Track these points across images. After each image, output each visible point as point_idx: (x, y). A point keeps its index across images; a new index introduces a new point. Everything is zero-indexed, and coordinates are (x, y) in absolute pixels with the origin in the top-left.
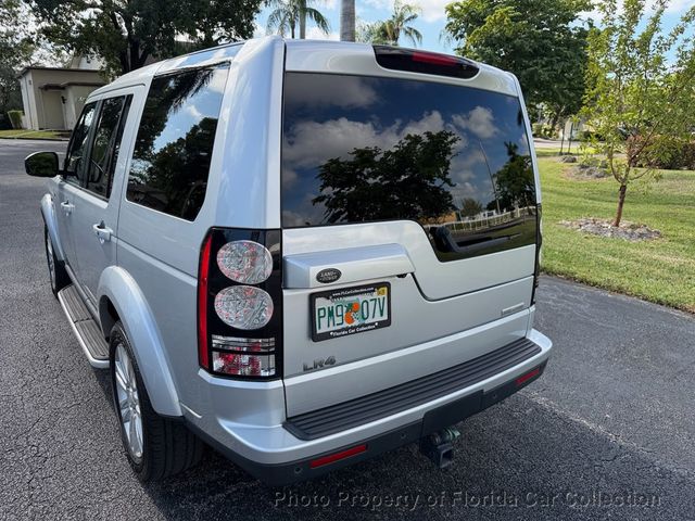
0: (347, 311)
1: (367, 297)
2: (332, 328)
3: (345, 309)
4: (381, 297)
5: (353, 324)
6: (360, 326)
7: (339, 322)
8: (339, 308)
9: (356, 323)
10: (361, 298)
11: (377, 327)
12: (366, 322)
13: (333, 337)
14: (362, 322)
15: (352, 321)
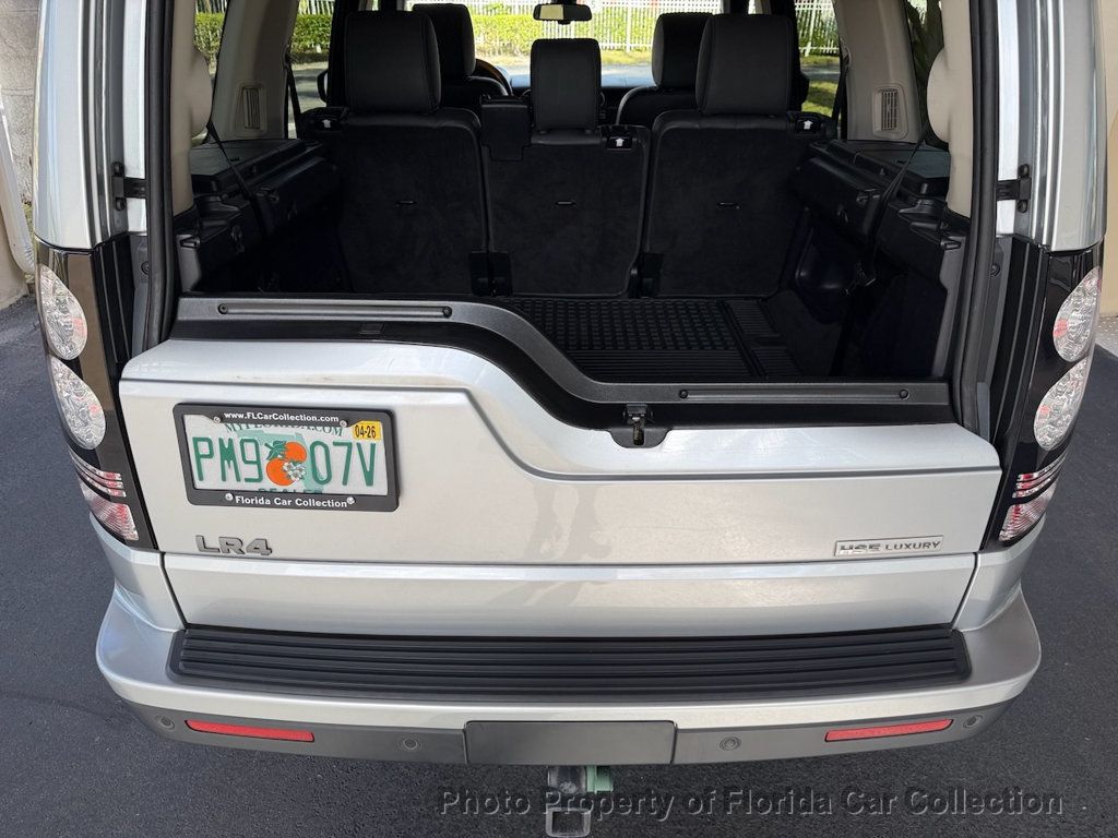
0: (272, 457)
1: (326, 435)
2: (232, 484)
3: (265, 452)
4: (366, 443)
5: (290, 488)
6: (305, 495)
7: (247, 475)
8: (250, 447)
9: (298, 486)
10: (308, 436)
11: (349, 508)
12: (326, 489)
13: (232, 504)
14: (314, 487)
15: (288, 481)
